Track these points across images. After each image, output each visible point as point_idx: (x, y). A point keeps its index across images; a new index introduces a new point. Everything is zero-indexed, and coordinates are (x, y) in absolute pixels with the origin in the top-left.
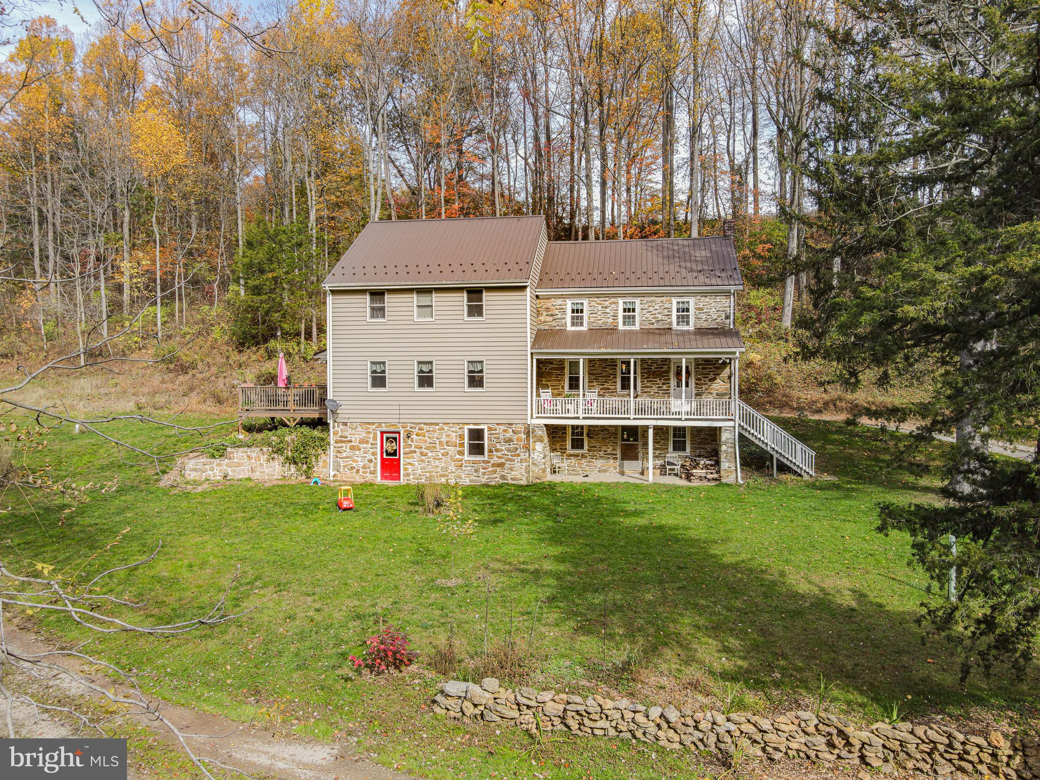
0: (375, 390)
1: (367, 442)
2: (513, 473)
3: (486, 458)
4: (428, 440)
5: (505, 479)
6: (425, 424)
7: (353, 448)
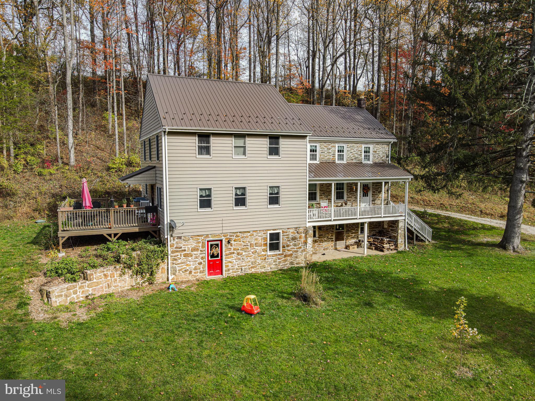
0: (203, 210)
1: (197, 250)
2: (297, 259)
3: (281, 252)
4: (243, 244)
5: (292, 264)
6: (240, 232)
7: (186, 256)
